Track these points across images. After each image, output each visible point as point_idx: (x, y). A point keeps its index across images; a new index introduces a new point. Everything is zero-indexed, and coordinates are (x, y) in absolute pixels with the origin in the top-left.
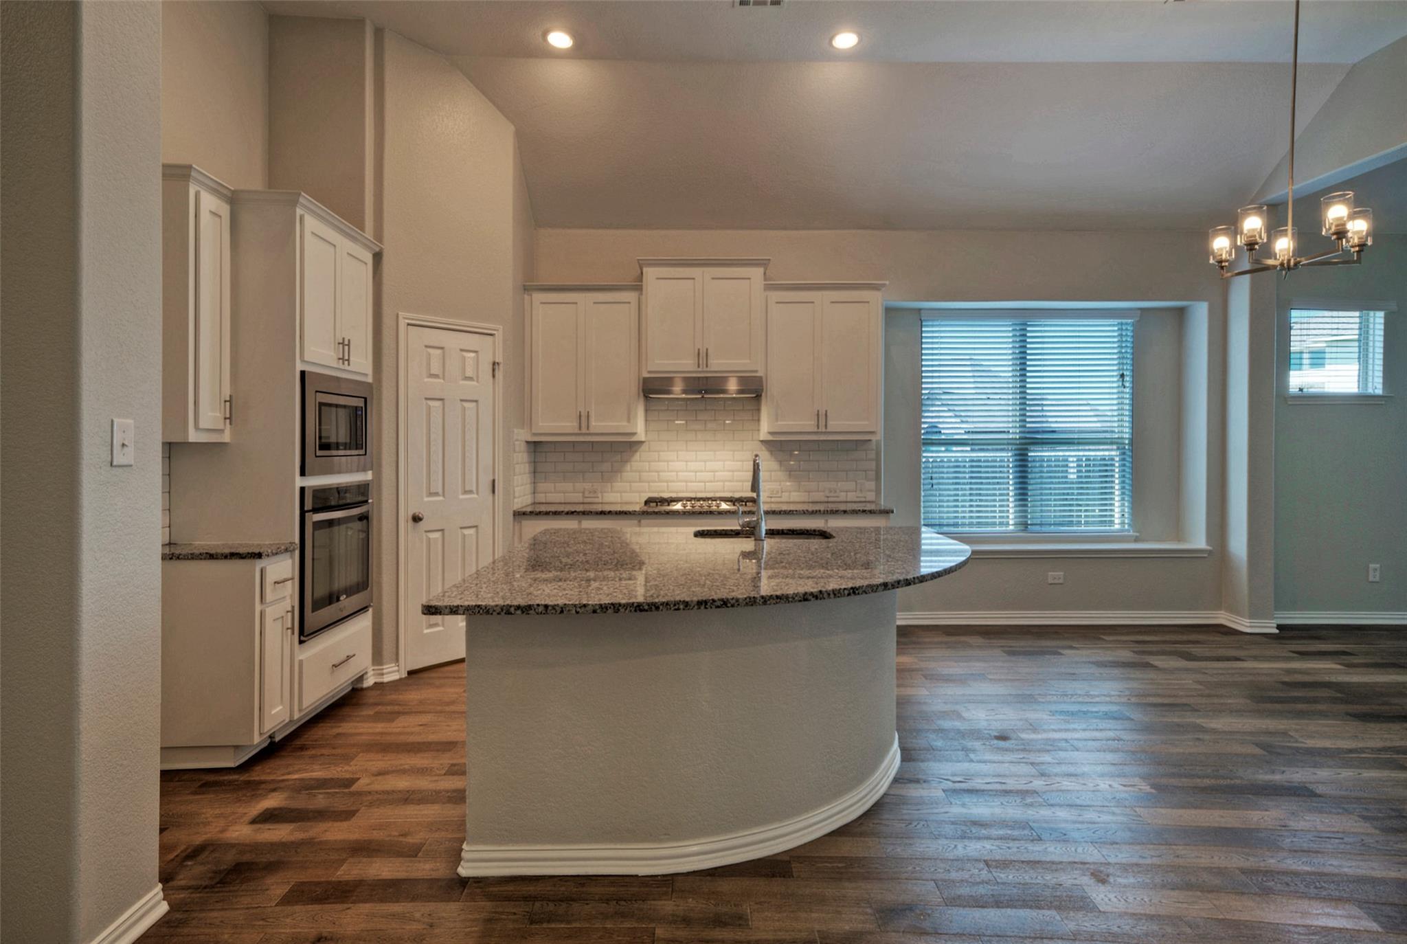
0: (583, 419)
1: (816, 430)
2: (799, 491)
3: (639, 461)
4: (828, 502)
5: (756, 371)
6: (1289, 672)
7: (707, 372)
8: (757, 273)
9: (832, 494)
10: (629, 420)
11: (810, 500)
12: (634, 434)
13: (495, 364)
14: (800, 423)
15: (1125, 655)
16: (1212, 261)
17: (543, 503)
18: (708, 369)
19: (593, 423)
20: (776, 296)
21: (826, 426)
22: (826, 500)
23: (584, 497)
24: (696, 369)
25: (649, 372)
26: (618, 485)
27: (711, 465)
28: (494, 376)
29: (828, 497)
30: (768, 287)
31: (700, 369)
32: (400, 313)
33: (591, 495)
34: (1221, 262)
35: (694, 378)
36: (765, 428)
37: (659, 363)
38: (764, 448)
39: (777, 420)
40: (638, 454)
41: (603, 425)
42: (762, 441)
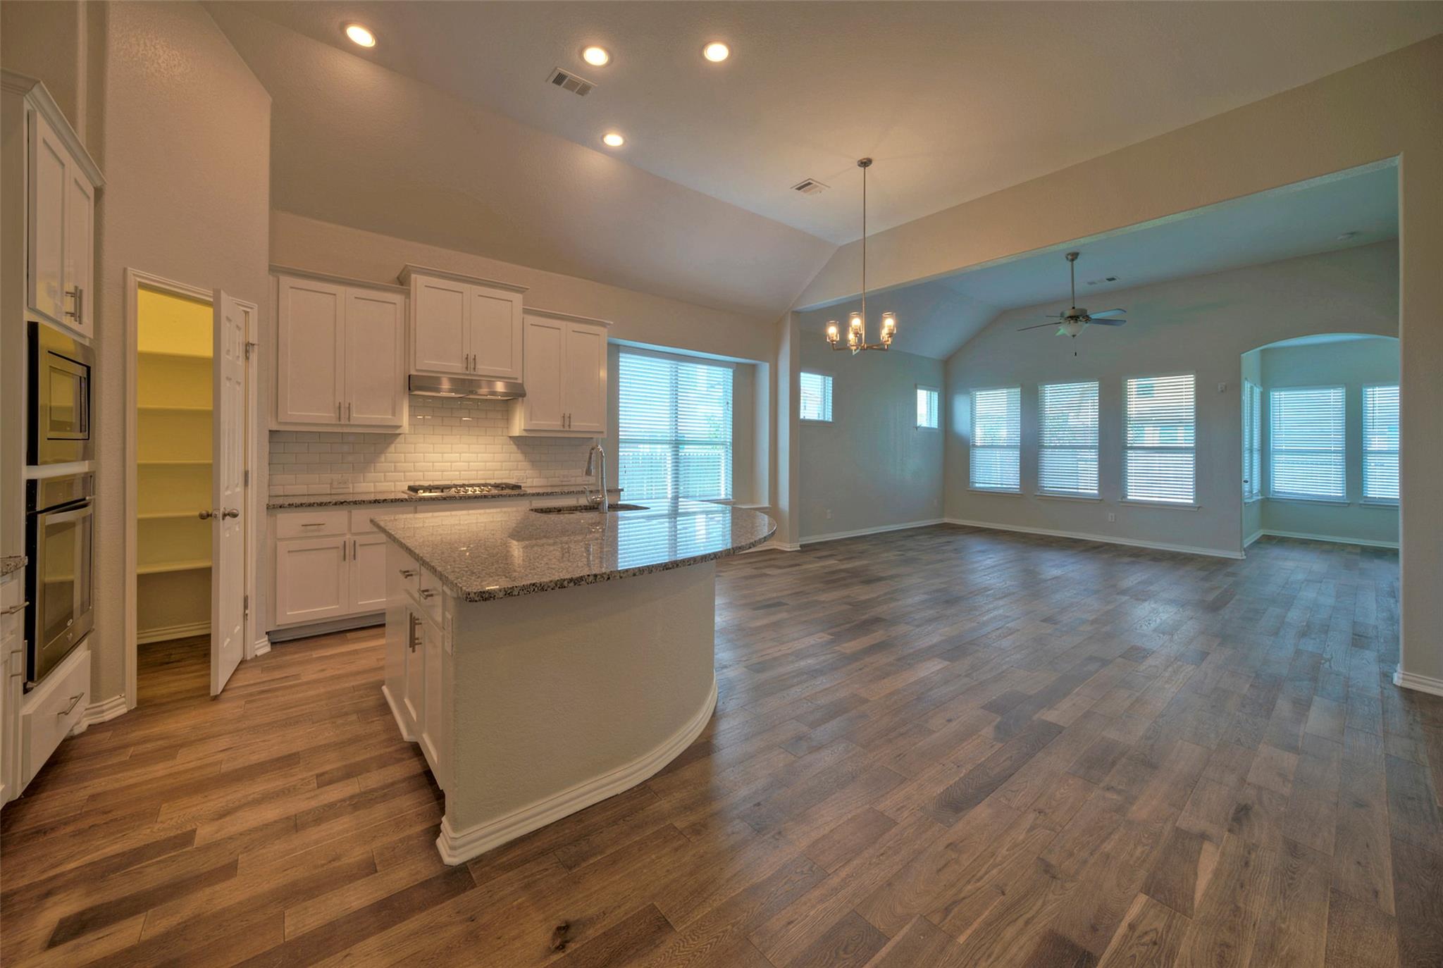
0: (342, 410)
1: (562, 429)
2: (540, 478)
3: (395, 453)
4: (562, 486)
5: (516, 379)
6: (823, 567)
7: (474, 375)
8: (517, 298)
9: (565, 479)
10: (394, 414)
11: (549, 484)
12: (400, 427)
13: (248, 346)
14: (550, 423)
15: (749, 571)
16: (828, 340)
17: (281, 496)
18: (475, 373)
19: (354, 415)
20: (531, 319)
21: (569, 426)
22: (560, 483)
23: (331, 488)
24: (464, 371)
25: (417, 370)
26: (371, 476)
27: (465, 456)
28: (247, 358)
29: (562, 481)
30: (526, 311)
31: (468, 372)
32: (129, 268)
33: (342, 486)
34: (833, 341)
35: (462, 379)
36: (519, 425)
37: (426, 363)
38: (512, 442)
39: (531, 420)
40: (393, 446)
41: (367, 416)
42: (510, 437)
